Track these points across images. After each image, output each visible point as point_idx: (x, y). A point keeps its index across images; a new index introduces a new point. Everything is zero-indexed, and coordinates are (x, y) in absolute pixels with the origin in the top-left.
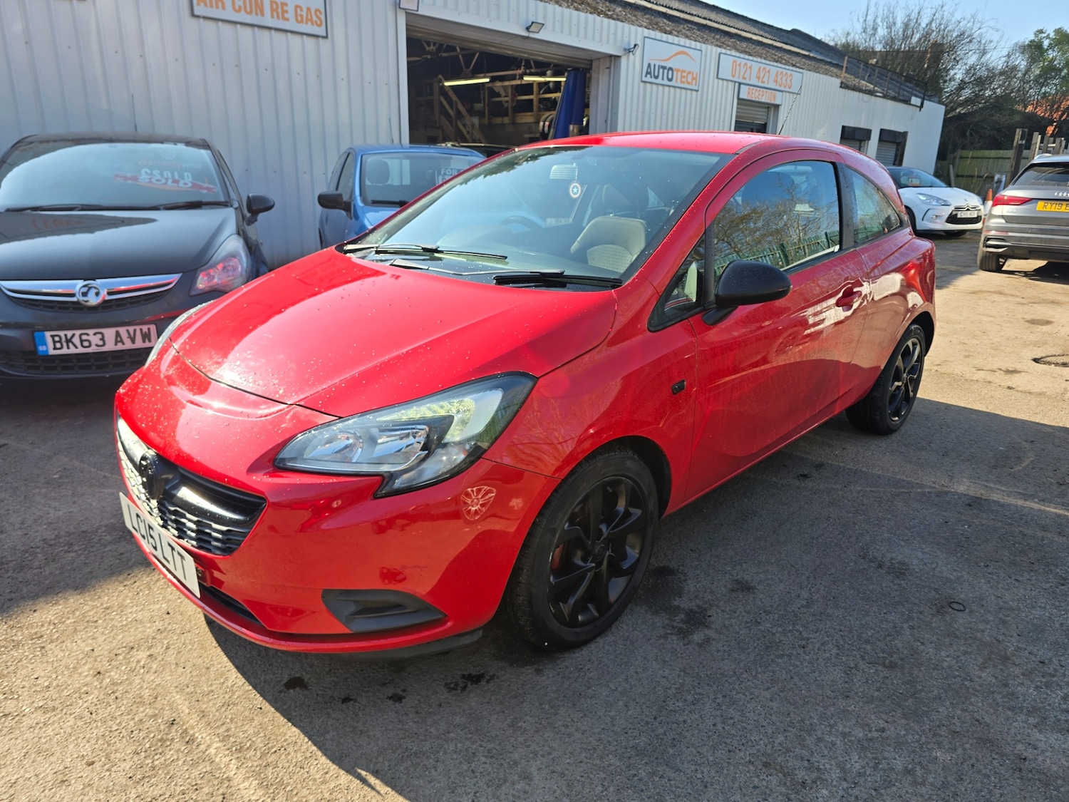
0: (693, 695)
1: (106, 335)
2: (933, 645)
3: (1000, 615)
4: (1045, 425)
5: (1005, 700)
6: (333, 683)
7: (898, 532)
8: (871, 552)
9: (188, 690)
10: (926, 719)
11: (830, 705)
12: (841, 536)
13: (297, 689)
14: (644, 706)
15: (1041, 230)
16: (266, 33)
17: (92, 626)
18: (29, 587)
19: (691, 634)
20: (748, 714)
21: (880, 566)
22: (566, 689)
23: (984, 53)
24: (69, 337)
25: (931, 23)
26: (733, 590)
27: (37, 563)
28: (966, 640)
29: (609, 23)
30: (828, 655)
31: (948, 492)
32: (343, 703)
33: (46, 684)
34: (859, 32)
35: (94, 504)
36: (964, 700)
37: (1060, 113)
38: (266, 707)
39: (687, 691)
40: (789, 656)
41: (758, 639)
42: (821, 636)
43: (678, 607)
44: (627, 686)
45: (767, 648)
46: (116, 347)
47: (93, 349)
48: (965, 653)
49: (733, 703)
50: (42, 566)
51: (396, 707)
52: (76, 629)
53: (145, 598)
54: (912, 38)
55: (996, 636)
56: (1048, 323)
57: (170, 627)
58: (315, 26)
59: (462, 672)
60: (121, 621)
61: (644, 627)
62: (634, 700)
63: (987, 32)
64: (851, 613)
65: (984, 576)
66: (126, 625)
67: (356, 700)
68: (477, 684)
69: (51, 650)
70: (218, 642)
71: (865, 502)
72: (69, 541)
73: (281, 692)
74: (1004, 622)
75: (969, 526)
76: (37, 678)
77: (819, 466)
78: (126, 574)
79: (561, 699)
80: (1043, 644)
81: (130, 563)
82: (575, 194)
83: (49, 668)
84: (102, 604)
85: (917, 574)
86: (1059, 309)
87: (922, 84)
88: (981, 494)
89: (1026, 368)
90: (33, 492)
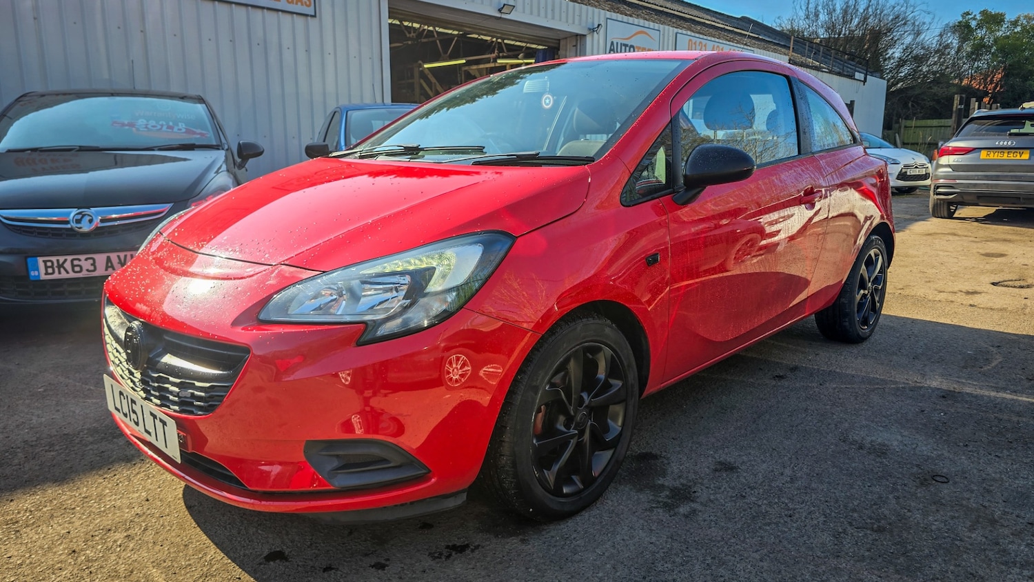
0: (682, 557)
1: (97, 261)
2: (920, 511)
3: (984, 485)
4: (1010, 334)
5: (997, 556)
6: (315, 555)
7: (876, 420)
8: (850, 436)
9: (165, 564)
10: (919, 574)
11: (821, 564)
12: (820, 424)
13: (278, 561)
14: (633, 568)
15: (986, 176)
16: (259, 13)
17: (69, 513)
18: (7, 481)
19: (677, 507)
20: (738, 573)
21: (861, 448)
22: (552, 555)
23: (918, 34)
24: (61, 262)
25: (867, 8)
26: (716, 470)
27: (16, 461)
28: (952, 507)
29: (574, 6)
30: (816, 522)
31: (922, 387)
32: (324, 572)
33: (18, 562)
34: (802, 18)
35: (77, 412)
36: (956, 557)
37: (993, 85)
38: (245, 578)
39: (675, 554)
40: (777, 524)
41: (745, 510)
42: (807, 507)
43: (663, 486)
44: (615, 551)
45: (754, 517)
46: (107, 272)
47: (84, 274)
48: (953, 518)
49: (723, 563)
50: (22, 463)
51: (379, 574)
52: (52, 515)
53: (124, 488)
54: (851, 23)
55: (981, 502)
56: (1002, 255)
57: (149, 512)
58: (305, 6)
59: (446, 543)
60: (100, 508)
61: (629, 502)
62: (622, 563)
63: (920, 14)
64: (836, 487)
65: (964, 454)
66: (104, 511)
67: (338, 569)
68: (461, 553)
69: (26, 533)
70: (197, 523)
71: (841, 396)
72: (50, 442)
73: (260, 564)
74: (989, 491)
75: (945, 414)
76: (10, 557)
77: (794, 369)
78: (106, 469)
79: (547, 564)
80: (1030, 508)
81: (111, 460)
82: (547, 104)
83: (23, 548)
84: (80, 494)
85: (898, 454)
86: (1011, 245)
87: (864, 62)
88: (954, 388)
89: (985, 290)
90: (17, 403)
